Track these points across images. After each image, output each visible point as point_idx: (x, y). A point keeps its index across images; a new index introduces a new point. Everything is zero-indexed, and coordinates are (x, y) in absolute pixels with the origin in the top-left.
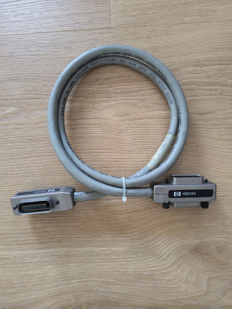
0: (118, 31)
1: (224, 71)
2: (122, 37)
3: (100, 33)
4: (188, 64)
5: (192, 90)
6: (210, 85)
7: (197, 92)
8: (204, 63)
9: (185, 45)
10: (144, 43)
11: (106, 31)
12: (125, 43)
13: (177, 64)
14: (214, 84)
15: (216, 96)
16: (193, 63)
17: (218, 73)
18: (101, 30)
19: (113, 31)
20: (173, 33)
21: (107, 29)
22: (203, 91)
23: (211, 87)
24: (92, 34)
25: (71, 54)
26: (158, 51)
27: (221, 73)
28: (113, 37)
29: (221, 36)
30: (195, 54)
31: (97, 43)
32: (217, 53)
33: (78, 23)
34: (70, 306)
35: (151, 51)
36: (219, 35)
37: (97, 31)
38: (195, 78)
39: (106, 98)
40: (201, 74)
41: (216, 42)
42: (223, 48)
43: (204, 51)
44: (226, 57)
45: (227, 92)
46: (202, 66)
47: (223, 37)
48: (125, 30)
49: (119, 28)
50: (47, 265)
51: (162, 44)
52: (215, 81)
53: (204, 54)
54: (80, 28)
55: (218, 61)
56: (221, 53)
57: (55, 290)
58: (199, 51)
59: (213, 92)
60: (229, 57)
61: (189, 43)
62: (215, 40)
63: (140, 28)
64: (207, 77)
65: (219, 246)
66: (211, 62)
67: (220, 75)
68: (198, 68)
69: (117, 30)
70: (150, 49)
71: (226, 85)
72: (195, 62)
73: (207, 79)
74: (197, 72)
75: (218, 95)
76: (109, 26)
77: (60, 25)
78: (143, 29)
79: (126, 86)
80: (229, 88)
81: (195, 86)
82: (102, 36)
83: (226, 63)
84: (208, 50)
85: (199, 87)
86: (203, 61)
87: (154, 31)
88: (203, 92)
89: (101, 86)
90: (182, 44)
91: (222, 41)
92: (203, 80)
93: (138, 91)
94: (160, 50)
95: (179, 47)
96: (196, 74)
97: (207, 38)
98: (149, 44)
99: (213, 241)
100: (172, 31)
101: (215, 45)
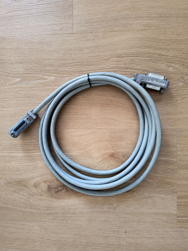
0: (77, 35)
1: (134, 60)
2: (79, 39)
3: (67, 37)
4: (114, 56)
5: (115, 71)
6: (125, 69)
8: (123, 55)
9: (113, 45)
10: (91, 43)
11: (70, 35)
12: (80, 43)
13: (108, 56)
14: (128, 68)
15: (128, 75)
16: (117, 56)
17: (130, 62)
18: (67, 35)
19: (74, 35)
20: (107, 37)
21: (70, 34)
22: (121, 72)
24: (62, 37)
25: (51, 49)
26: (98, 48)
27: (132, 62)
28: (74, 39)
29: (134, 39)
30: (119, 50)
31: (65, 42)
32: (131, 50)
33: (54, 30)
35: (95, 48)
36: (133, 39)
37: (65, 35)
38: (118, 64)
39: (69, 74)
40: (121, 62)
41: (131, 43)
42: (135, 47)
43: (123, 48)
44: (136, 52)
46: (122, 57)
48: (80, 35)
49: (77, 34)
51: (101, 44)
52: (128, 66)
53: (124, 50)
54: (55, 33)
55: (131, 55)
56: (134, 50)
58: (121, 49)
61: (116, 43)
62: (131, 42)
63: (89, 34)
65: (124, 154)
66: (127, 55)
67: (131, 63)
68: (120, 59)
69: (76, 35)
70: (94, 47)
71: (135, 69)
72: (118, 55)
73: (124, 65)
74: (119, 61)
75: (130, 74)
76: (72, 32)
77: (44, 31)
78: (90, 34)
79: (80, 68)
81: (117, 69)
82: (68, 38)
83: (135, 56)
84: (126, 48)
85: (119, 70)
86: (123, 54)
87: (97, 36)
89: (67, 68)
90: (112, 44)
92: (121, 66)
93: (86, 71)
94: (99, 48)
95: (110, 46)
96: (118, 62)
97: (126, 41)
98: (94, 44)
99: (121, 151)
100: (107, 36)
101: (130, 45)
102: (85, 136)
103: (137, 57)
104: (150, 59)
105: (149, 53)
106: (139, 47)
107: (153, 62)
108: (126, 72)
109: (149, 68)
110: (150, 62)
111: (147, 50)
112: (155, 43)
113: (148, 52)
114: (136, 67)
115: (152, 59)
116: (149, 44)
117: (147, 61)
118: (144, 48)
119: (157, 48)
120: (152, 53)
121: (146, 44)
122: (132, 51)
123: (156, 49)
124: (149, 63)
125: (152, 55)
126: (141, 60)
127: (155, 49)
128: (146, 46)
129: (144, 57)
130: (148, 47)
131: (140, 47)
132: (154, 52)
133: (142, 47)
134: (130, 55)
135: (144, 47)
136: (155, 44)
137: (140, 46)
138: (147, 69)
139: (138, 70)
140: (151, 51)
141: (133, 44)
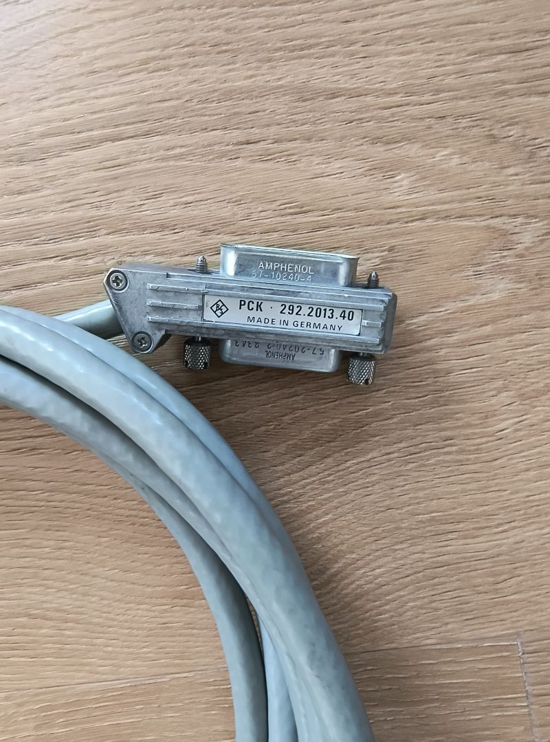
103: (147, 134)
104: (238, 135)
105: (228, 95)
106: (146, 61)
107: (265, 157)
109: (238, 202)
110: (238, 163)
111: (211, 74)
113: (217, 86)
114: (149, 211)
115: (256, 133)
117: (223, 155)
119: (279, 45)
120: (248, 93)
122: (103, 97)
123: (269, 61)
124: (236, 170)
125: (247, 105)
126: (178, 151)
127: (260, 56)
128: (192, 45)
129: (192, 131)
130: (208, 53)
131: (154, 58)
132: (260, 80)
133: (172, 62)
134: (95, 133)
135: (183, 55)
136: (262, 21)
137: (152, 53)
138: (226, 212)
139: (163, 228)
141: (100, 51)
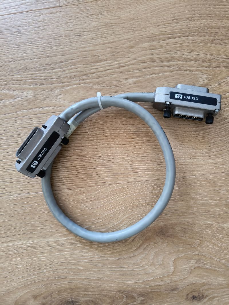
0: (68, 9)
1: (182, 44)
2: (72, 16)
3: (49, 14)
4: (143, 39)
5: (149, 67)
7: (155, 69)
8: (160, 36)
9: (139, 19)
10: (96, 20)
11: (55, 10)
12: (76, 23)
13: (132, 41)
14: (172, 59)
15: (175, 72)
16: (148, 38)
17: (176, 47)
18: (49, 10)
19: (62, 10)
20: (125, 6)
21: (55, 8)
23: (169, 63)
24: (40, 16)
25: (20, 39)
26: (111, 27)
27: (179, 47)
28: (62, 17)
29: (178, 5)
30: (151, 28)
31: (46, 24)
32: (174, 25)
33: (24, 4)
34: (41, 294)
35: (104, 29)
36: (176, 4)
37: (45, 11)
38: (152, 54)
39: (59, 83)
40: (158, 50)
41: (173, 12)
42: (180, 19)
43: (159, 24)
44: (184, 28)
45: (186, 67)
46: (159, 40)
47: (180, 7)
48: (75, 8)
49: (68, 6)
50: (15, 258)
51: (115, 19)
52: (173, 55)
53: (160, 27)
54: (26, 9)
55: (176, 34)
56: (179, 24)
57: (25, 280)
58: (155, 25)
59: (172, 68)
60: (187, 28)
61: (144, 16)
62: (172, 10)
63: (90, 4)
64: (164, 52)
65: (184, 227)
66: (168, 35)
67: (178, 49)
68: (155, 43)
69: (66, 8)
70: (102, 27)
71: (186, 60)
72: (150, 36)
73: (164, 55)
74: (153, 48)
75: (177, 71)
76: (58, 5)
77: (6, 8)
78: (94, 5)
79: (80, 69)
80: (188, 62)
81: (152, 64)
82: (51, 16)
83: (184, 35)
84: (164, 22)
85: (156, 64)
86: (160, 35)
87: (106, 5)
88: (161, 69)
89: (54, 71)
90: (136, 18)
91: (178, 11)
92: (160, 56)
93: (93, 73)
94: (113, 27)
95: (134, 21)
96: (152, 49)
97: (163, 9)
98: (101, 21)
99: (178, 222)
100: (125, 4)
101: (172, 16)
102: (103, 199)
108: (169, 66)
112: (218, 8)
116: (208, 10)
118: (198, 19)
121: (202, 12)
140: (213, 23)
